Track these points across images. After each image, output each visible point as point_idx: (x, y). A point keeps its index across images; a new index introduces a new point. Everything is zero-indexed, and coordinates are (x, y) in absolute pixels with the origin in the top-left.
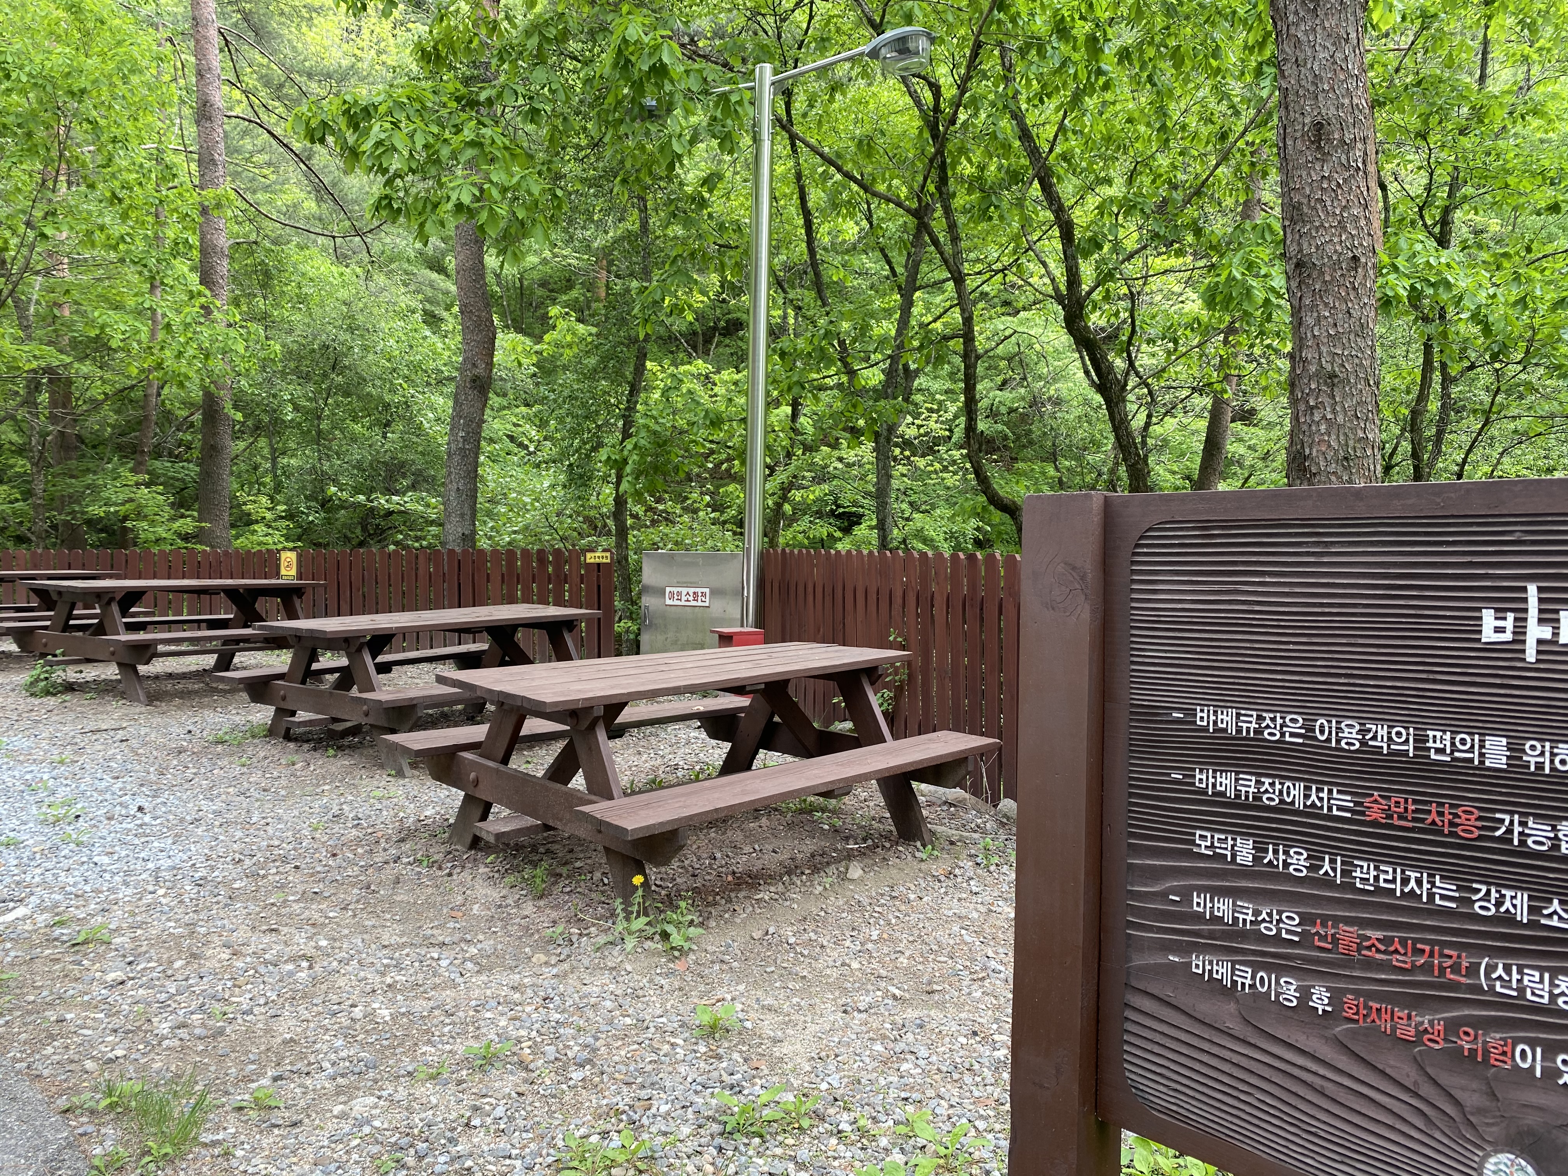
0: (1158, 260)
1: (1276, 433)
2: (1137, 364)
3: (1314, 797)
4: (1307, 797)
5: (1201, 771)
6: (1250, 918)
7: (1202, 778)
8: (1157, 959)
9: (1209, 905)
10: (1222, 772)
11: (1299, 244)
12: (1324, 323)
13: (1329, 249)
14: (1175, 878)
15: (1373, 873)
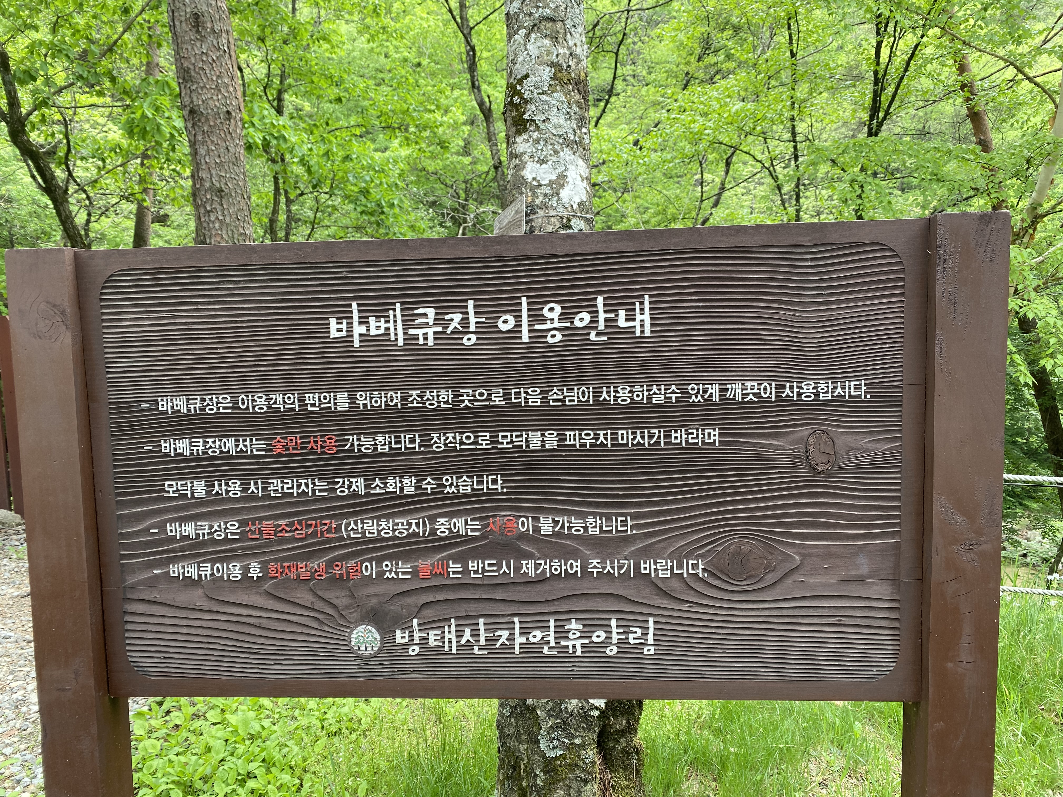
0: (84, 97)
1: (184, 231)
2: (74, 175)
3: (241, 446)
4: (237, 446)
5: (165, 441)
6: (206, 531)
7: (167, 446)
8: (147, 575)
9: (178, 529)
10: (180, 439)
11: (190, 97)
12: (211, 154)
13: (211, 103)
14: (153, 517)
15: (280, 485)
